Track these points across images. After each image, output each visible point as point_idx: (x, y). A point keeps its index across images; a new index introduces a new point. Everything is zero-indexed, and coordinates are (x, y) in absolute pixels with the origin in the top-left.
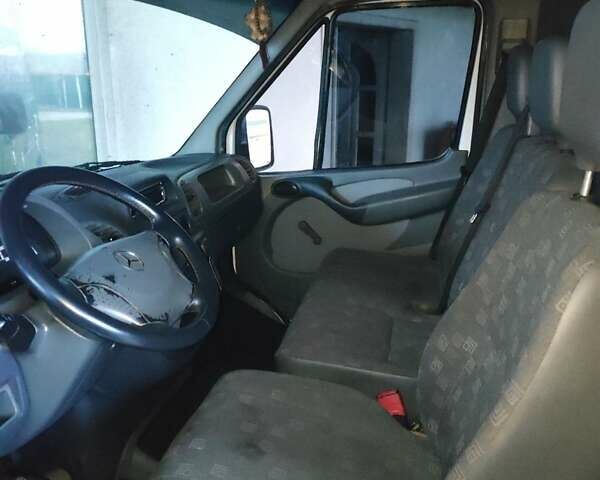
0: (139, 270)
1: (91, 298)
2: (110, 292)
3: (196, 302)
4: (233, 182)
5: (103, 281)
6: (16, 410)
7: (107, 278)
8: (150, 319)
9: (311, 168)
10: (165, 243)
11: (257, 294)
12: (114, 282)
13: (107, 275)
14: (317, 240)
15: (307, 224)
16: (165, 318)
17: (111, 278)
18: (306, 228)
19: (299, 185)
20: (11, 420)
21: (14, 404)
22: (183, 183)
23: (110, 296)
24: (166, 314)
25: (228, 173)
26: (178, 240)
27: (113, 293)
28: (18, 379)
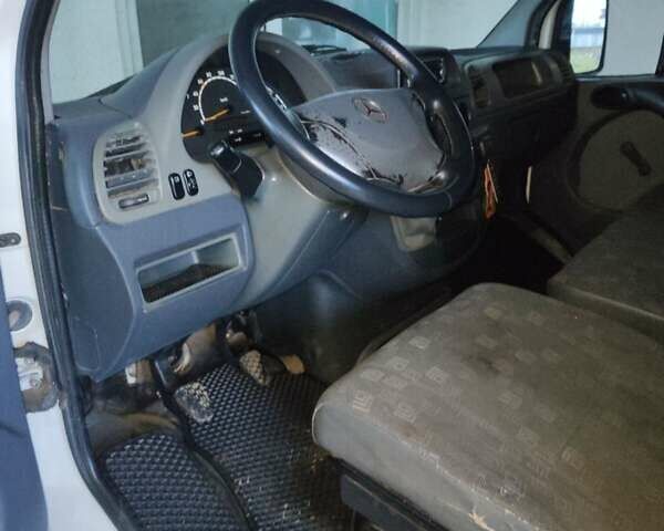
0: (379, 122)
1: (314, 137)
2: (336, 135)
3: (442, 175)
4: (539, 80)
5: (332, 122)
6: (240, 261)
7: (337, 120)
8: (378, 175)
9: (653, 71)
10: (420, 103)
11: (552, 232)
12: (345, 126)
13: (338, 116)
14: (644, 170)
15: (632, 145)
16: (397, 179)
17: (343, 122)
18: (630, 152)
19: (631, 93)
20: (235, 269)
21: (239, 255)
22: (471, 68)
23: (337, 141)
24: (401, 177)
25: (534, 66)
26: (436, 104)
27: (340, 138)
28: (245, 229)
